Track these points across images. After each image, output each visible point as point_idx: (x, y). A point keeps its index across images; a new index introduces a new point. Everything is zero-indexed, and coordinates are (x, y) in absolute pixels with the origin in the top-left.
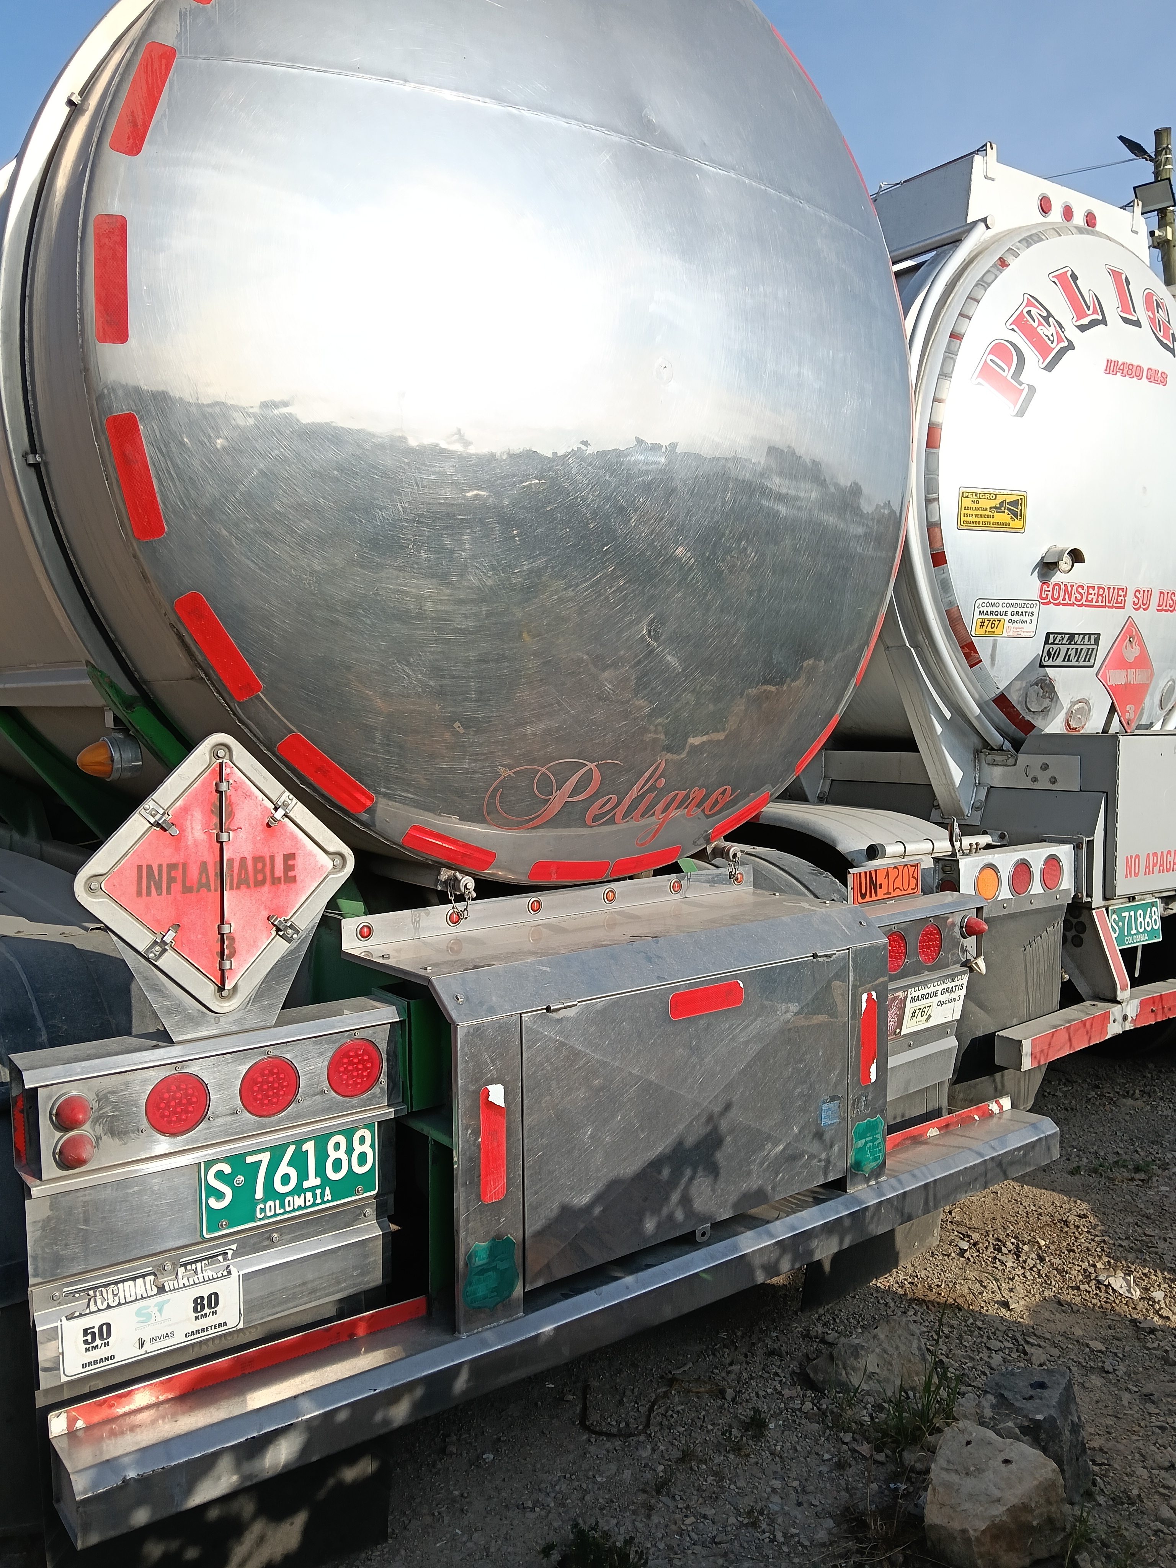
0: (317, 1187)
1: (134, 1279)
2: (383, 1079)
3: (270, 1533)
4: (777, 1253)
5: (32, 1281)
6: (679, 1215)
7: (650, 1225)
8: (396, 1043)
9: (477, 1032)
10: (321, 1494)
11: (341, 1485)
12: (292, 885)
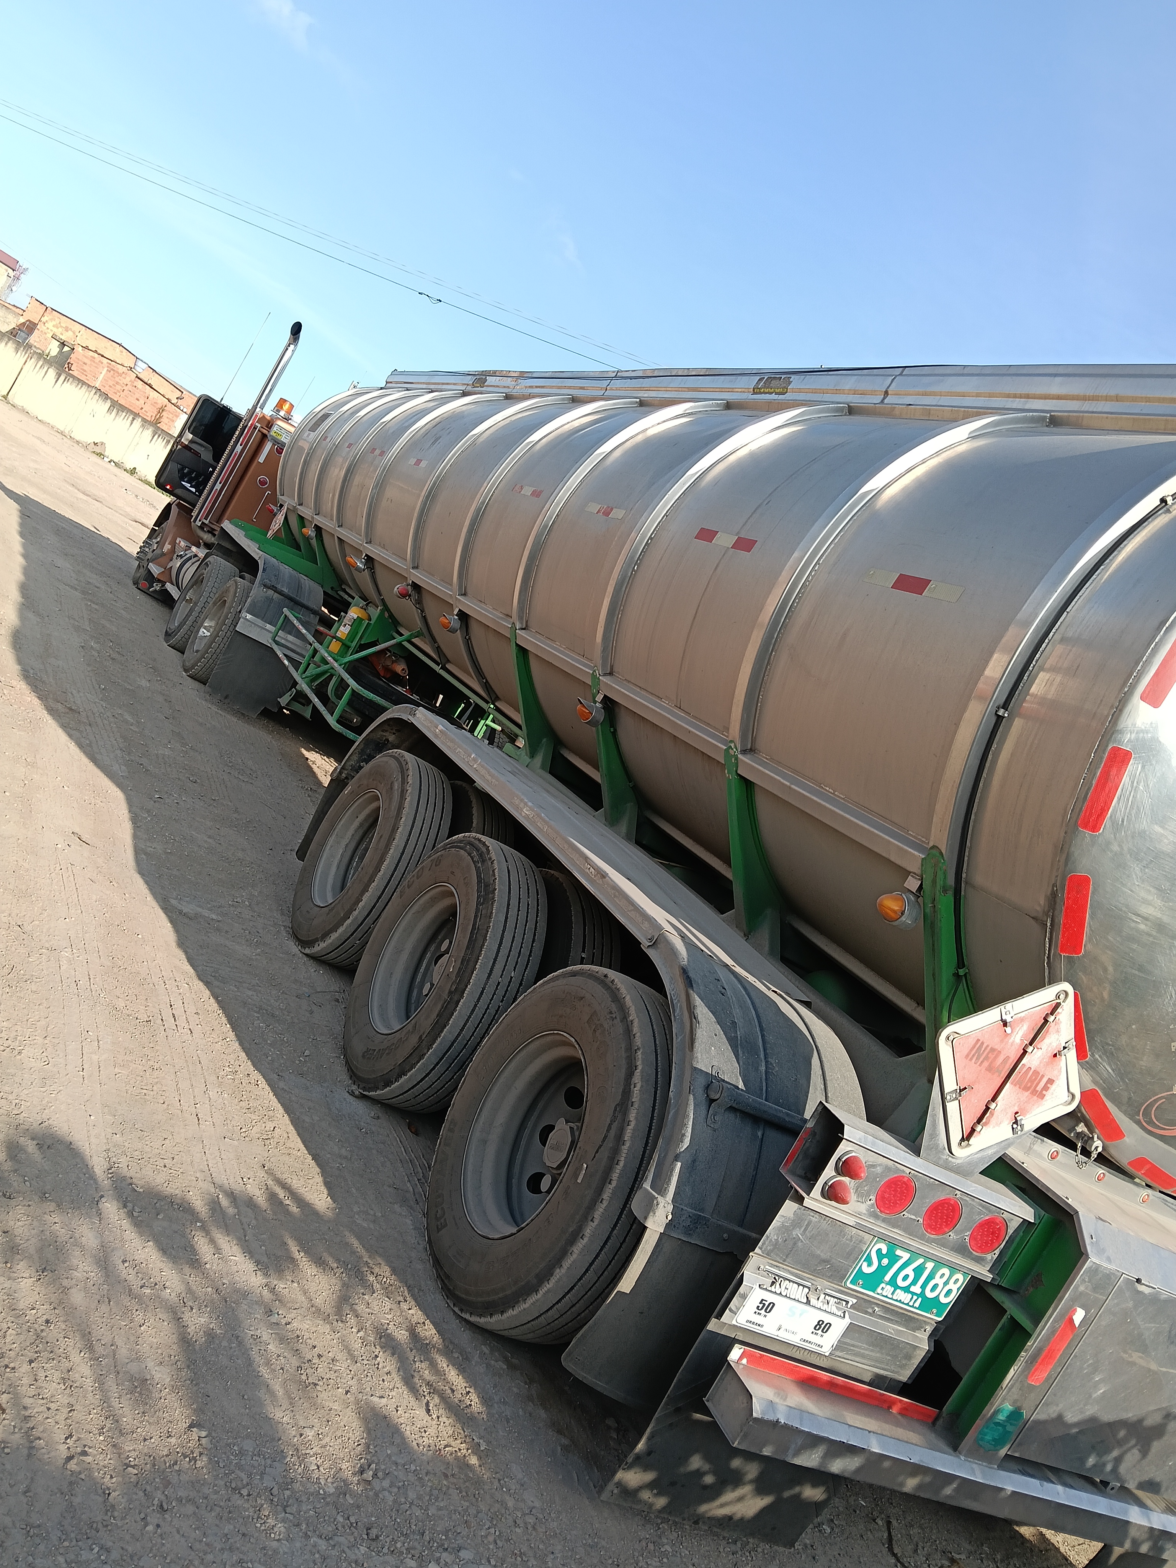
0: (916, 1294)
1: (799, 1285)
2: (997, 1252)
3: (749, 1496)
4: (1145, 1536)
5: (757, 1250)
6: (1109, 1467)
7: (1091, 1461)
8: (1018, 1234)
9: (1096, 1269)
10: (787, 1494)
11: (798, 1496)
12: (1040, 1100)
